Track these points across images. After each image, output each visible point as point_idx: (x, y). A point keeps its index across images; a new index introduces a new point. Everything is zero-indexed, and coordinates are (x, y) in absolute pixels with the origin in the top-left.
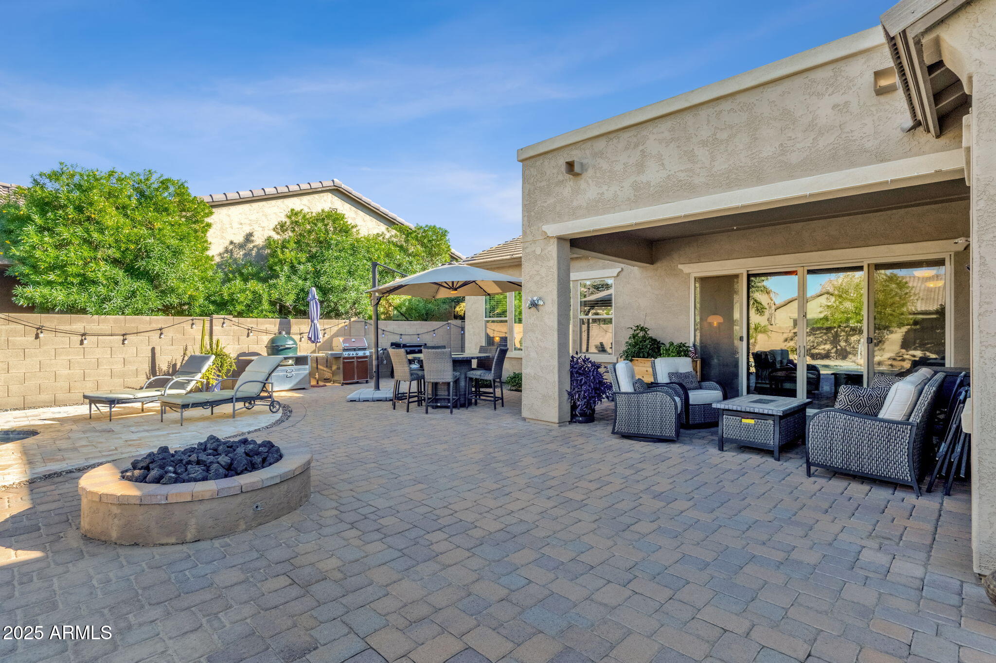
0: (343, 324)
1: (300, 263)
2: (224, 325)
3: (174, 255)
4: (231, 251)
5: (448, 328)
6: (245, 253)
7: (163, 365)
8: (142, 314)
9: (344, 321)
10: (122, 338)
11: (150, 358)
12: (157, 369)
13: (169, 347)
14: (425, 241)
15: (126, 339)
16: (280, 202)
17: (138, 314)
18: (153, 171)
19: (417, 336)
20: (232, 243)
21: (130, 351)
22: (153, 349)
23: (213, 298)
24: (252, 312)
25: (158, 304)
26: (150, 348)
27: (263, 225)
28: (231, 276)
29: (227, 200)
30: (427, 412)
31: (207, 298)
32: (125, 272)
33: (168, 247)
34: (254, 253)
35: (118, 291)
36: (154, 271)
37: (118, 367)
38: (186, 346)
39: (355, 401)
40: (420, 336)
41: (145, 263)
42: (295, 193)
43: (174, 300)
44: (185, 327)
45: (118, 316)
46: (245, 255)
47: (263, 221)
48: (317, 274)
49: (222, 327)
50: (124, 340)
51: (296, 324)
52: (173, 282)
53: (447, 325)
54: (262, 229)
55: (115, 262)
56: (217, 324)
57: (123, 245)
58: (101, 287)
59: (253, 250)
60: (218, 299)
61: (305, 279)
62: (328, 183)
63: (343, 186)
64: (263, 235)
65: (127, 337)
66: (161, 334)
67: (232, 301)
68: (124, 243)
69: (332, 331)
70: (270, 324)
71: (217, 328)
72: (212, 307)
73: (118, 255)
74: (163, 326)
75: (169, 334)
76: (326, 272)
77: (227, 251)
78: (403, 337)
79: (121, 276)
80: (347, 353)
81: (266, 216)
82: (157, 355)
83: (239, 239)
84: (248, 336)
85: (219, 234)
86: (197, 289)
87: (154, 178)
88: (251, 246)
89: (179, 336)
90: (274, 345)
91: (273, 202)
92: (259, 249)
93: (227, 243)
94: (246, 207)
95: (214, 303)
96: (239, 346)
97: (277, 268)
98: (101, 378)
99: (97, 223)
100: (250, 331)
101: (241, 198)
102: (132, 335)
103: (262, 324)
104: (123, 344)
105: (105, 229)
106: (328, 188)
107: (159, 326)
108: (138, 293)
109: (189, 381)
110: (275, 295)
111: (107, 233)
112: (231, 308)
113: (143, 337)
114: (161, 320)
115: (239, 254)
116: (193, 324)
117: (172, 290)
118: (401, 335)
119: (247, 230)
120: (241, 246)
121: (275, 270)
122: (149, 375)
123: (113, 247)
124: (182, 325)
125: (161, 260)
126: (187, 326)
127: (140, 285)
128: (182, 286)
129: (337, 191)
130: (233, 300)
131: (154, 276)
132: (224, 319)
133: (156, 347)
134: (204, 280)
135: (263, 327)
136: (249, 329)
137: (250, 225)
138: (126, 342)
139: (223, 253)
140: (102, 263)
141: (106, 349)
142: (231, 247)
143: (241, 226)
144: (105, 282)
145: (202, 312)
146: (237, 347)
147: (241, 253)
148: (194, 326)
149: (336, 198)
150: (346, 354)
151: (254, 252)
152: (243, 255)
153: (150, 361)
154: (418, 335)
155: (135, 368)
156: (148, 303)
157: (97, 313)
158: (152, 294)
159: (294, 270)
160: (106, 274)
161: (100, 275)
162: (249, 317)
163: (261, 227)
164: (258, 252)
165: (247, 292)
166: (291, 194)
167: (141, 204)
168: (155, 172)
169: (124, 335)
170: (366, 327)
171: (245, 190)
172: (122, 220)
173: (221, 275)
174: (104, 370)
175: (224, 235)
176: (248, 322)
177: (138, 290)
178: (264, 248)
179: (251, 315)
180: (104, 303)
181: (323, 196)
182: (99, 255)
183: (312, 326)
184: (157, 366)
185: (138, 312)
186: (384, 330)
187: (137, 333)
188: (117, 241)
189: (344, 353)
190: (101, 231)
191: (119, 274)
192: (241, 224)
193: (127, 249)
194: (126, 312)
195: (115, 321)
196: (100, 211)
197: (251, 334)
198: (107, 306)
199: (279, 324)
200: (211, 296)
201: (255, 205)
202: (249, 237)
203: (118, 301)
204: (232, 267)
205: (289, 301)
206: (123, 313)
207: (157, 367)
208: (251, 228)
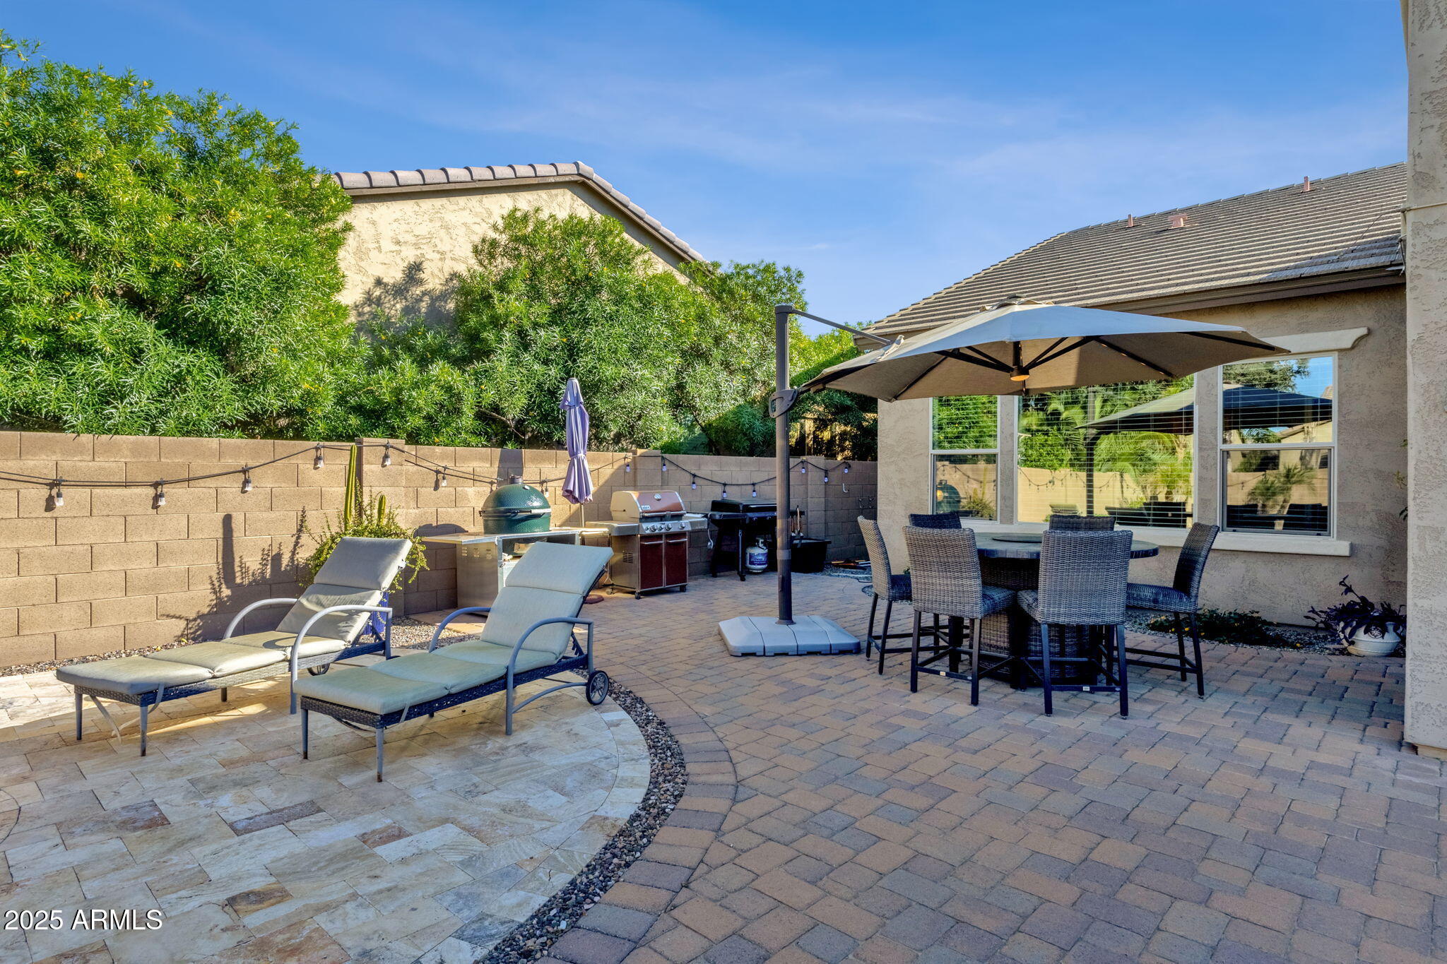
0: (622, 462)
1: (536, 326)
2: (388, 463)
3: (277, 289)
4: (379, 302)
5: (804, 471)
6: (407, 307)
7: (251, 560)
8: (199, 433)
9: (623, 454)
10: (151, 492)
11: (221, 542)
12: (237, 569)
13: (265, 515)
14: (762, 290)
15: (161, 495)
16: (474, 201)
17: (188, 434)
18: (218, 96)
19: (751, 488)
20: (379, 282)
21: (171, 524)
22: (227, 520)
23: (353, 401)
24: (438, 432)
25: (235, 409)
26: (220, 515)
27: (441, 247)
28: (386, 352)
29: (372, 187)
30: (1049, 710)
31: (341, 400)
32: (158, 327)
33: (263, 270)
34: (423, 307)
35: (142, 374)
36: (229, 328)
37: (143, 567)
38: (304, 512)
39: (754, 654)
40: (757, 487)
41: (208, 308)
42: (505, 183)
43: (270, 400)
44: (301, 467)
45: (141, 437)
46: (407, 311)
47: (441, 240)
48: (572, 351)
49: (384, 466)
50: (157, 498)
51: (533, 460)
52: (272, 356)
53: (801, 465)
54: (438, 256)
55: (135, 301)
56: (372, 459)
57: (155, 259)
58: (100, 362)
59: (421, 300)
60: (367, 401)
61: (546, 362)
62: (567, 168)
63: (595, 177)
64: (441, 270)
65: (166, 489)
66: (246, 482)
67: (400, 404)
68: (157, 253)
69: (601, 477)
70: (482, 459)
71: (371, 469)
72: (354, 421)
73: (141, 284)
74: (251, 464)
75: (264, 482)
76: (589, 347)
77: (369, 299)
78: (727, 488)
79: (150, 336)
80: (650, 525)
81: (447, 228)
82: (237, 534)
83: (394, 275)
84: (436, 487)
85: (353, 262)
86: (319, 379)
87: (220, 111)
88: (418, 292)
89: (288, 487)
90: (502, 508)
91: (462, 201)
92: (434, 300)
93: (370, 282)
94: (408, 206)
95: (359, 409)
96: (417, 511)
97: (489, 335)
98: (100, 595)
99: (92, 197)
100: (440, 476)
101: (399, 185)
102: (178, 485)
103: (466, 459)
104: (155, 506)
105: (110, 213)
106: (567, 179)
107: (242, 463)
108: (189, 379)
109: (351, 615)
110: (490, 396)
111: (114, 223)
112: (396, 422)
113: (203, 490)
114: (241, 448)
115: (395, 309)
116: (318, 459)
117: (269, 375)
118: (725, 485)
119: (410, 255)
120: (399, 291)
121: (484, 341)
122: (217, 584)
123: (131, 263)
124: (294, 461)
125: (247, 299)
126: (305, 465)
127: (198, 360)
128: (294, 367)
129: (583, 187)
130: (400, 402)
131: (228, 340)
132: (387, 447)
133: (234, 515)
134: (333, 358)
135: (467, 467)
136: (438, 472)
137: (417, 246)
138: (162, 502)
139: (363, 305)
140: (102, 302)
141: (112, 519)
142: (377, 292)
143: (397, 248)
144: (109, 350)
145: (332, 431)
146: (414, 511)
147: (398, 306)
148: (321, 465)
149: (580, 201)
150: (647, 528)
151: (424, 304)
152: (403, 310)
153: (221, 548)
154: (754, 484)
155: (184, 567)
156: (214, 407)
157: (89, 430)
158: (225, 385)
159: (524, 342)
160: (114, 328)
161: (97, 331)
162: (434, 444)
163: (438, 252)
164: (431, 306)
165: (432, 387)
166: (498, 184)
167: (191, 169)
168: (223, 98)
169: (156, 485)
170: (665, 469)
171: (409, 170)
172: (149, 196)
173: (365, 350)
174: (106, 575)
175: (362, 264)
176: (437, 454)
177: (189, 372)
178: (444, 296)
179: (437, 440)
180: (108, 403)
181: (557, 195)
182: (95, 279)
183: (572, 464)
184: (237, 560)
185: (189, 428)
186: (694, 476)
187: (189, 480)
188: (141, 247)
189: (645, 526)
190: (101, 220)
191: (146, 331)
192: (398, 243)
193: (165, 270)
194: (162, 426)
195: (136, 451)
196: (98, 166)
197: (444, 483)
198: (117, 412)
199: (501, 461)
200: (348, 393)
201: (427, 204)
202: (413, 272)
203: (142, 400)
204: (385, 334)
205: (514, 409)
206: (153, 431)
207: (237, 563)
208: (418, 252)
